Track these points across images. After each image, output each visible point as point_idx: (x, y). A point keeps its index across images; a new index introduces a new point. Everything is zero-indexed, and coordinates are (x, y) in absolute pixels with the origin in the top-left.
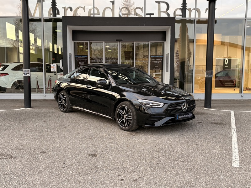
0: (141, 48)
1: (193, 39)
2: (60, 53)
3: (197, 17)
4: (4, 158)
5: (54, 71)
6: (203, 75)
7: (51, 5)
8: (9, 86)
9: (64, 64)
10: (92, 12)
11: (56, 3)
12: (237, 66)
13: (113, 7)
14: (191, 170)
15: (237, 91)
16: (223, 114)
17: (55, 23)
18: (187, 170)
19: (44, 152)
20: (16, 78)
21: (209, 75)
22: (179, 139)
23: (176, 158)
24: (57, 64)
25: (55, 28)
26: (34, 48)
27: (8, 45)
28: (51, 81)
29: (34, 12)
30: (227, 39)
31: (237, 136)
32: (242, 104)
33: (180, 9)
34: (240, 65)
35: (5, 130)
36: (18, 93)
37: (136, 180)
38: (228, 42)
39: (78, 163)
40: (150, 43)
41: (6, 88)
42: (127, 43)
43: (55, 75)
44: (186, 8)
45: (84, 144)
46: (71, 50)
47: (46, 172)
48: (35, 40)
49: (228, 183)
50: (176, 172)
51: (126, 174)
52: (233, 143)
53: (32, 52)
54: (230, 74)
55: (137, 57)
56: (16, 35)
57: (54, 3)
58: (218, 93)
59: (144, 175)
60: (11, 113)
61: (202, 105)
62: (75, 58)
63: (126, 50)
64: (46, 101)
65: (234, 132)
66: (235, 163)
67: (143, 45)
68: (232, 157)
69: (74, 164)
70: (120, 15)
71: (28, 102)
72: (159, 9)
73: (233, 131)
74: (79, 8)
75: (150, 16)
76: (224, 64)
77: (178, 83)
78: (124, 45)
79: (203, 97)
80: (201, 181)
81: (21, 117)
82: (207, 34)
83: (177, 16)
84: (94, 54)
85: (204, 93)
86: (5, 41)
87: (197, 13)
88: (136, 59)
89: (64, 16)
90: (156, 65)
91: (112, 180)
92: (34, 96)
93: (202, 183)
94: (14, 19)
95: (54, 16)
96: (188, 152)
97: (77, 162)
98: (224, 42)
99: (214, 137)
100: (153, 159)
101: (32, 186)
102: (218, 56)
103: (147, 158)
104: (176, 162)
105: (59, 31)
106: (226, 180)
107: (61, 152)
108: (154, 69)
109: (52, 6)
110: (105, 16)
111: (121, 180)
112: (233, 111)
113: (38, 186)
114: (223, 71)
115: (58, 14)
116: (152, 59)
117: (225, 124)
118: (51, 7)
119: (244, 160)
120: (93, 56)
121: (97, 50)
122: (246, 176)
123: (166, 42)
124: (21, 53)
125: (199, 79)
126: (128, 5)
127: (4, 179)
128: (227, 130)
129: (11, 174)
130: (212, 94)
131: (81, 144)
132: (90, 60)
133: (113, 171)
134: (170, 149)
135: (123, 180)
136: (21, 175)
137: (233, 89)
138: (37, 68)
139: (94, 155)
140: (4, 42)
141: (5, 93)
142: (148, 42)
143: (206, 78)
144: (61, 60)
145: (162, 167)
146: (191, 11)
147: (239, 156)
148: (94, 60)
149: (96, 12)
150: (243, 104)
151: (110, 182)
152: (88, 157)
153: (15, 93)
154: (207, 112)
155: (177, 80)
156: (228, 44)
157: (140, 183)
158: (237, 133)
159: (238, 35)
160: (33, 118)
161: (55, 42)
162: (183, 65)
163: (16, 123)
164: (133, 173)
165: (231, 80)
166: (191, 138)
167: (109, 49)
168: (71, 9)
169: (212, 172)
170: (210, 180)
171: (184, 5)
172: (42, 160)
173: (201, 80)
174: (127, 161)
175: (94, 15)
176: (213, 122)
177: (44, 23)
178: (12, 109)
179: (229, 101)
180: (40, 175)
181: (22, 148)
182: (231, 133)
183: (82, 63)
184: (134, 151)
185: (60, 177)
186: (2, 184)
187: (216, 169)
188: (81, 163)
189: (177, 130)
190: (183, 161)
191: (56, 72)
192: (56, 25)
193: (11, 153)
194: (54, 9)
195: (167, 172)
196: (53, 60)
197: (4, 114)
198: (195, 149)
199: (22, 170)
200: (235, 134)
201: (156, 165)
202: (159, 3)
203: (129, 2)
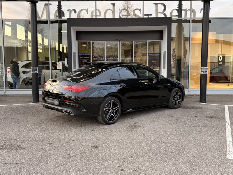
0: (140, 47)
1: (189, 37)
2: (65, 51)
3: (192, 17)
4: (14, 149)
5: (60, 69)
6: (198, 71)
7: (57, 8)
9: (69, 63)
10: (94, 14)
11: (62, 6)
12: (231, 62)
13: (114, 9)
14: (186, 161)
15: (231, 86)
16: (218, 108)
17: (61, 24)
18: (183, 161)
19: (50, 144)
21: (204, 72)
22: (175, 132)
23: (172, 150)
24: (63, 62)
25: (60, 29)
26: (41, 47)
29: (42, 15)
30: (221, 37)
31: (231, 129)
33: (176, 10)
35: (15, 123)
36: (27, 89)
37: (136, 170)
39: (81, 154)
40: (148, 42)
42: (126, 42)
44: (182, 9)
45: (87, 136)
46: (75, 49)
47: (52, 162)
48: (43, 40)
50: (173, 163)
51: (126, 164)
52: (227, 136)
53: (40, 51)
54: (225, 71)
55: (136, 55)
56: (25, 35)
57: (59, 6)
58: (212, 88)
59: (143, 166)
60: (21, 107)
61: (197, 100)
62: (79, 56)
63: (126, 48)
65: (229, 125)
66: (229, 156)
67: (142, 44)
68: (226, 149)
69: (78, 155)
70: (120, 17)
71: (36, 97)
72: (157, 10)
73: (227, 124)
74: (82, 10)
75: (148, 17)
76: (219, 61)
78: (123, 44)
79: (198, 92)
80: (196, 172)
81: (30, 111)
83: (174, 16)
84: (96, 53)
85: (200, 88)
87: (192, 13)
88: (135, 57)
90: (154, 63)
91: (113, 170)
92: (41, 92)
94: (24, 21)
95: (59, 18)
96: (184, 144)
97: (81, 153)
99: (208, 130)
100: (151, 151)
102: (213, 54)
103: (145, 150)
104: (173, 154)
105: (64, 31)
106: (220, 171)
107: (66, 144)
108: (152, 66)
109: (58, 9)
111: (121, 171)
112: (227, 105)
114: (217, 67)
115: (64, 16)
116: (150, 57)
117: (219, 118)
118: (57, 10)
121: (99, 48)
123: (163, 41)
124: (30, 52)
125: (195, 75)
126: (127, 7)
127: (14, 168)
128: (221, 124)
129: (21, 163)
130: (207, 89)
131: (84, 136)
133: (114, 162)
134: (167, 141)
135: (123, 170)
136: (29, 164)
137: (227, 84)
138: (45, 65)
139: (96, 147)
142: (146, 41)
143: (201, 74)
144: (66, 59)
145: (160, 158)
146: (187, 11)
148: (98, 58)
149: (98, 14)
151: (111, 172)
152: (90, 148)
154: (202, 106)
155: (173, 76)
156: (222, 42)
157: (138, 173)
158: (231, 127)
159: (232, 33)
161: (60, 41)
162: (179, 62)
163: (25, 117)
164: (133, 163)
165: (225, 76)
166: (187, 131)
167: (110, 48)
168: (75, 11)
169: (207, 163)
170: (205, 171)
171: (180, 5)
172: (49, 151)
173: (196, 76)
174: (127, 153)
175: (96, 17)
176: (208, 116)
177: (50, 24)
178: (21, 104)
179: (224, 96)
180: (47, 165)
181: (30, 139)
182: (225, 126)
183: (85, 61)
184: (133, 143)
185: (65, 167)
186: (12, 172)
187: (211, 161)
188: (84, 153)
189: (174, 124)
190: (179, 153)
191: (62, 70)
192: (62, 26)
193: (21, 144)
194: (60, 12)
195: (164, 163)
196: (58, 59)
197: (15, 108)
198: (191, 142)
199: (30, 160)
200: (229, 127)
201: (154, 156)
202: (156, 4)
203: (128, 4)
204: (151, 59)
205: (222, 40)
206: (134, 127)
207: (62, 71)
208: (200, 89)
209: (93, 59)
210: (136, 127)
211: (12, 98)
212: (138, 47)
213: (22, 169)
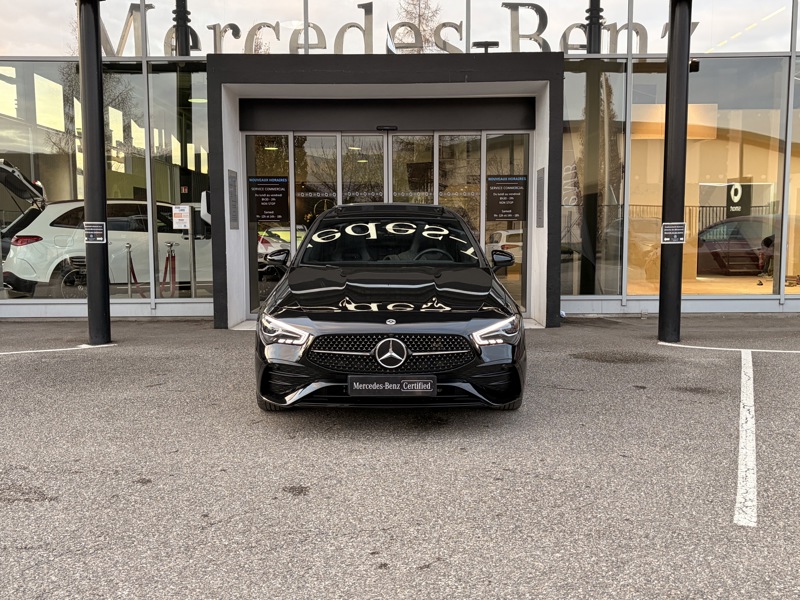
0: (461, 153)
1: (623, 120)
2: (204, 170)
4: (19, 500)
5: (183, 228)
7: (174, 19)
8: (45, 278)
9: (216, 207)
10: (301, 41)
11: (189, 13)
12: (768, 206)
13: (369, 22)
14: (600, 535)
15: (768, 288)
16: (717, 360)
17: (186, 74)
18: (588, 535)
19: (145, 482)
20: (64, 250)
21: (671, 237)
22: (569, 438)
23: (556, 499)
24: (193, 204)
25: (184, 95)
26: (122, 155)
27: (39, 148)
28: (173, 258)
29: (120, 42)
30: (736, 121)
31: (757, 429)
32: (778, 329)
33: (582, 26)
35: (27, 413)
36: (71, 297)
37: (428, 567)
38: (740, 128)
39: (248, 515)
40: (484, 137)
41: (36, 283)
42: (417, 138)
43: (187, 239)
44: (601, 24)
45: (270, 455)
46: (234, 160)
47: (148, 541)
48: (127, 129)
49: (715, 577)
50: (555, 540)
51: (396, 547)
52: (742, 452)
53: (118, 167)
54: (747, 233)
57: (181, 13)
58: (702, 293)
59: (454, 551)
60: (47, 360)
61: (650, 333)
62: (250, 185)
63: (415, 159)
64: (158, 321)
65: (749, 417)
66: (743, 515)
67: (468, 143)
68: (735, 494)
69: (238, 518)
70: (388, 50)
71: (101, 327)
72: (515, 27)
73: (744, 413)
74: (260, 27)
75: (486, 50)
76: (730, 202)
77: (576, 265)
78: (408, 143)
79: (654, 308)
80: (630, 569)
81: (79, 374)
82: (664, 105)
83: (574, 48)
84: (315, 174)
85: (658, 293)
86: (30, 136)
87: (636, 39)
88: (442, 187)
89: (213, 52)
90: (505, 207)
91: (351, 565)
92: (119, 308)
93: (635, 574)
94: (63, 65)
95: (181, 54)
96: (595, 480)
97: (246, 512)
98: (727, 131)
99: (681, 431)
100: (485, 502)
101: (103, 583)
102: (708, 177)
103: (466, 498)
104: (557, 511)
105: (199, 101)
106: (709, 566)
107: (196, 481)
109: (175, 23)
110: (344, 53)
111: (380, 567)
112: (749, 351)
113: (121, 584)
114: (722, 223)
115: (196, 46)
116: (492, 188)
117: (721, 393)
118: (174, 26)
119: (773, 505)
120: (311, 180)
121: (322, 159)
122: (776, 555)
123: (536, 132)
124: (80, 172)
125: (649, 249)
126: (420, 16)
127: (18, 562)
128: (724, 411)
129: (41, 546)
130: (682, 297)
131: (260, 454)
132: (297, 191)
133: (356, 538)
134: (540, 470)
135: (385, 565)
136: (69, 551)
137: (756, 280)
138: (133, 217)
139: (299, 491)
140: (28, 138)
141: (32, 297)
142: (479, 133)
143: (662, 245)
144: (204, 194)
145: (512, 527)
146: (618, 32)
147: (759, 493)
148: (316, 191)
150: (783, 329)
151: (344, 573)
152: (279, 495)
153: (62, 298)
154: (667, 353)
155: (571, 253)
156: (740, 136)
157: (438, 574)
158: (757, 421)
159: (772, 108)
160: (115, 374)
161: (185, 137)
163: (61, 392)
164: (420, 544)
165: (748, 253)
166: (610, 436)
167: (364, 157)
168: (236, 32)
169: (666, 541)
170: (659, 566)
171: (595, 12)
172: (138, 506)
173: (651, 254)
174: (401, 509)
175: (306, 50)
176: (682, 384)
177: (150, 75)
178: (49, 348)
179: (740, 319)
180: (130, 550)
181: (76, 468)
182: (738, 420)
183: (270, 201)
184: (427, 478)
185: (191, 557)
186: (11, 578)
187: (682, 533)
188: (257, 513)
189: (567, 412)
190: (578, 509)
191: (190, 232)
192: (190, 81)
193: (43, 484)
194: (183, 32)
195: (525, 541)
196: (181, 194)
197: (26, 362)
198: (621, 471)
199: (74, 536)
200: (752, 422)
201: (493, 519)
202: (514, 7)
203: (422, 6)
204: (495, 194)
205: (738, 131)
207: (189, 236)
208: (658, 298)
209: (299, 195)
211: (18, 328)
212: (456, 155)
213: (45, 566)
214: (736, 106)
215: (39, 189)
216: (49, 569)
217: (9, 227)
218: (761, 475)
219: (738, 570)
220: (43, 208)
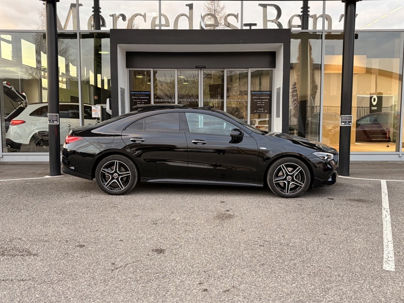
0: (236, 80)
1: (320, 63)
2: (106, 87)
3: (326, 28)
4: (18, 255)
5: (97, 117)
6: (336, 122)
7: (93, 11)
8: (26, 141)
9: (114, 106)
11: (100, 8)
12: (391, 107)
13: (191, 14)
14: (315, 275)
15: (392, 148)
16: (369, 185)
17: (99, 39)
18: (309, 275)
19: (81, 246)
20: (36, 127)
21: (345, 122)
22: (296, 225)
23: (291, 256)
24: (102, 105)
25: (98, 48)
26: (65, 80)
27: (24, 76)
29: (66, 23)
30: (376, 64)
31: (392, 221)
32: (399, 170)
33: (299, 16)
34: (397, 106)
35: (20, 211)
36: (40, 152)
37: (228, 291)
38: (378, 68)
39: (135, 263)
40: (250, 71)
41: (21, 144)
42: (213, 72)
44: (309, 15)
45: (144, 233)
46: (123, 83)
47: (85, 277)
48: (67, 66)
49: (376, 297)
50: (292, 277)
51: (211, 280)
52: (385, 232)
53: (62, 86)
54: (381, 121)
55: (230, 94)
56: (37, 59)
57: (97, 9)
58: (360, 151)
59: (241, 283)
60: (29, 184)
62: (131, 95)
63: (212, 82)
65: (387, 214)
66: (387, 265)
67: (240, 74)
68: (383, 254)
69: (130, 265)
70: (202, 27)
71: (56, 167)
72: (265, 16)
73: (384, 212)
74: (136, 15)
75: (250, 28)
76: (371, 105)
78: (208, 75)
80: (332, 292)
81: (45, 191)
82: (342, 56)
83: (294, 26)
84: (161, 90)
87: (326, 23)
88: (228, 97)
89: (112, 28)
90: (260, 107)
91: (189, 290)
93: (334, 295)
94: (34, 34)
95: (96, 29)
96: (311, 246)
97: (134, 262)
98: (371, 69)
99: (353, 222)
100: (255, 258)
102: (361, 92)
103: (245, 256)
104: (293, 262)
105: (105, 53)
106: (372, 291)
107: (108, 246)
108: (257, 112)
109: (93, 13)
110: (179, 29)
111: (204, 291)
112: (385, 181)
113: (72, 299)
114: (368, 116)
115: (104, 25)
116: (253, 97)
117: (372, 202)
118: (93, 15)
119: (402, 259)
120: (159, 93)
121: (165, 82)
123: (276, 69)
124: (44, 88)
125: (331, 128)
126: (215, 10)
127: (19, 287)
128: (374, 211)
129: (30, 279)
131: (140, 232)
132: (154, 98)
133: (191, 276)
134: (282, 241)
135: (206, 290)
136: (45, 282)
137: (386, 144)
138: (70, 111)
139: (160, 251)
141: (19, 151)
142: (247, 70)
143: (341, 126)
144: (108, 100)
145: (270, 270)
146: (317, 19)
147: (395, 254)
148: (161, 99)
150: (401, 169)
151: (186, 294)
152: (150, 253)
153: (35, 152)
154: (343, 182)
155: (293, 130)
156: (378, 72)
157: (233, 295)
158: (391, 216)
159: (394, 58)
160: (64, 191)
161: (98, 69)
162: (303, 105)
163: (36, 200)
164: (223, 279)
165: (381, 131)
166: (317, 224)
167: (185, 81)
168: (124, 18)
169: (349, 278)
170: (346, 291)
171: (305, 8)
172: (78, 259)
173: (333, 131)
174: (213, 261)
175: (160, 27)
176: (352, 198)
177: (81, 39)
178: (30, 177)
179: (379, 164)
180: (76, 281)
181: (46, 239)
182: (382, 216)
183: (141, 103)
184: (225, 245)
185: (107, 285)
186: (15, 295)
187: (357, 274)
188: (140, 262)
189: (294, 212)
190: (303, 261)
191: (100, 119)
192: (101, 42)
193: (30, 247)
194: (97, 18)
195: (277, 278)
196: (94, 100)
197: (18, 185)
198: (323, 242)
199: (47, 273)
200: (389, 217)
201: (260, 266)
202: (265, 6)
203: (216, 5)
204: (255, 100)
205: (376, 69)
206: (226, 217)
207: (100, 121)
209: (155, 100)
210: (230, 217)
211: (13, 167)
212: (234, 80)
213: (33, 290)
214: (376, 56)
215: (24, 97)
216: (35, 291)
217: (9, 116)
218: (396, 244)
219: (387, 293)
220: (26, 106)
